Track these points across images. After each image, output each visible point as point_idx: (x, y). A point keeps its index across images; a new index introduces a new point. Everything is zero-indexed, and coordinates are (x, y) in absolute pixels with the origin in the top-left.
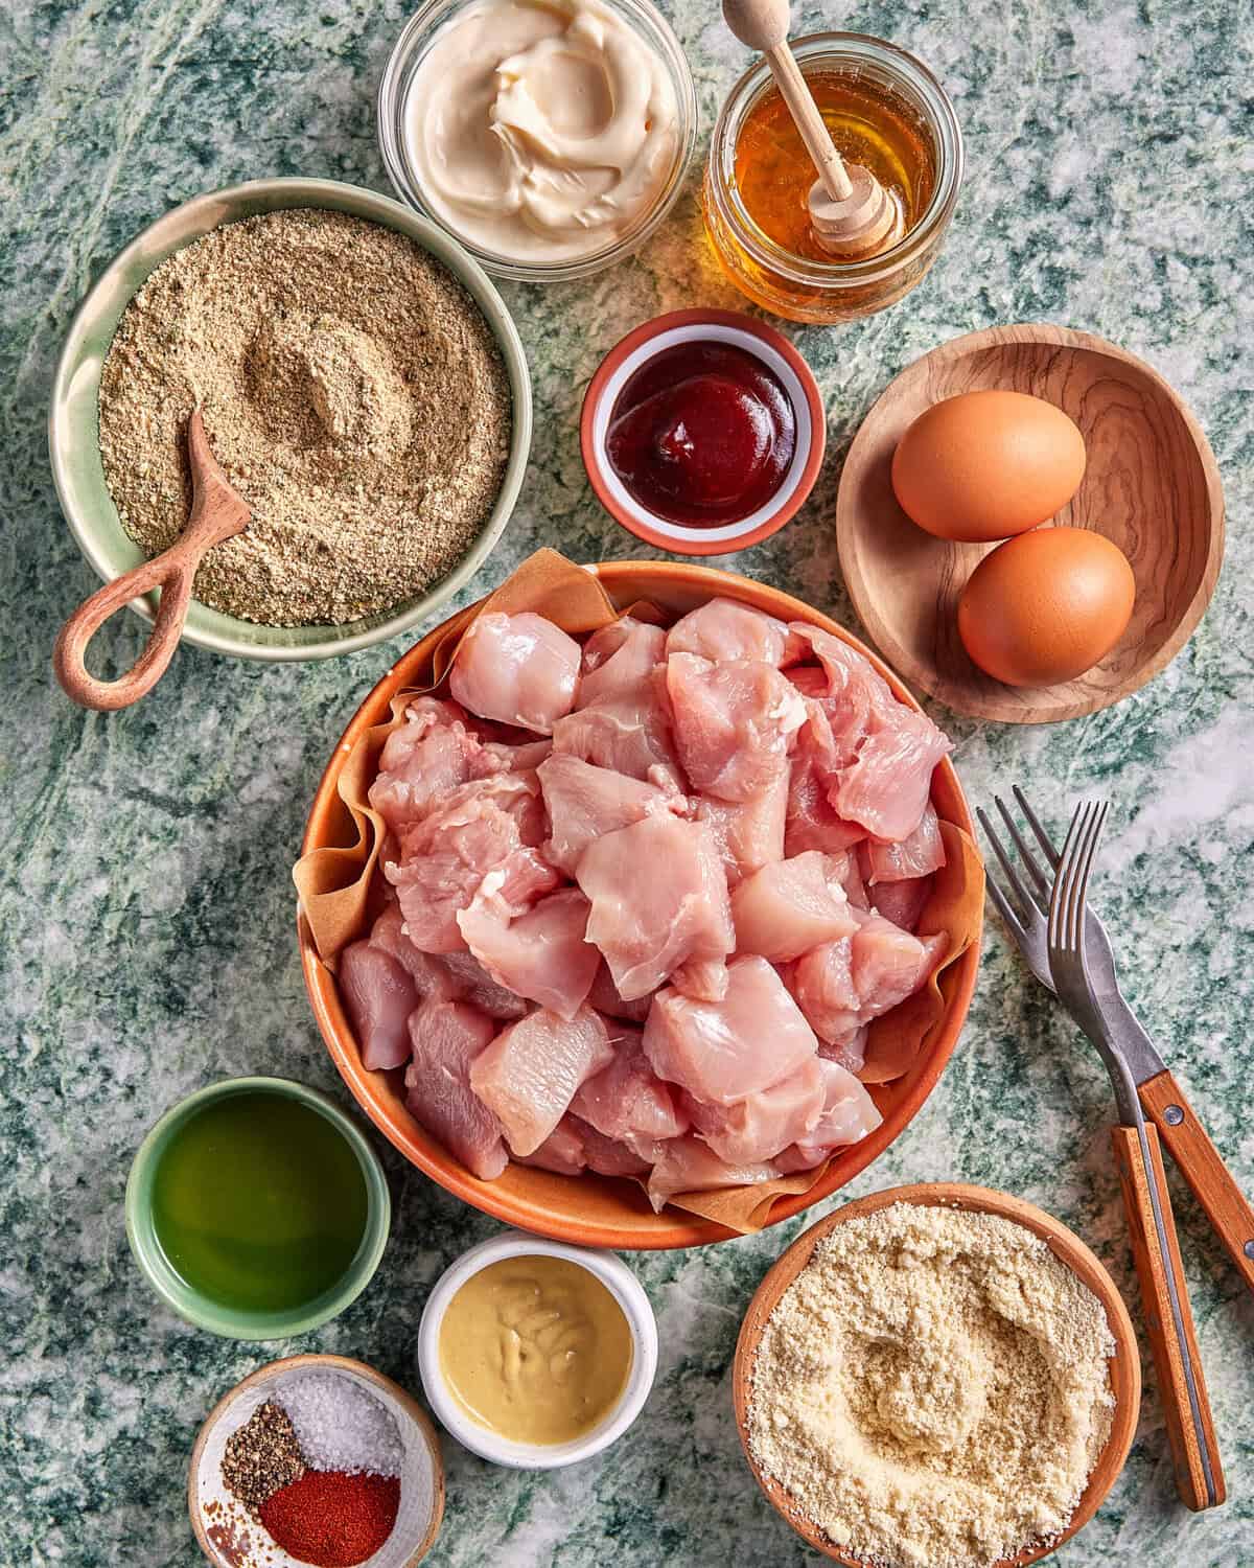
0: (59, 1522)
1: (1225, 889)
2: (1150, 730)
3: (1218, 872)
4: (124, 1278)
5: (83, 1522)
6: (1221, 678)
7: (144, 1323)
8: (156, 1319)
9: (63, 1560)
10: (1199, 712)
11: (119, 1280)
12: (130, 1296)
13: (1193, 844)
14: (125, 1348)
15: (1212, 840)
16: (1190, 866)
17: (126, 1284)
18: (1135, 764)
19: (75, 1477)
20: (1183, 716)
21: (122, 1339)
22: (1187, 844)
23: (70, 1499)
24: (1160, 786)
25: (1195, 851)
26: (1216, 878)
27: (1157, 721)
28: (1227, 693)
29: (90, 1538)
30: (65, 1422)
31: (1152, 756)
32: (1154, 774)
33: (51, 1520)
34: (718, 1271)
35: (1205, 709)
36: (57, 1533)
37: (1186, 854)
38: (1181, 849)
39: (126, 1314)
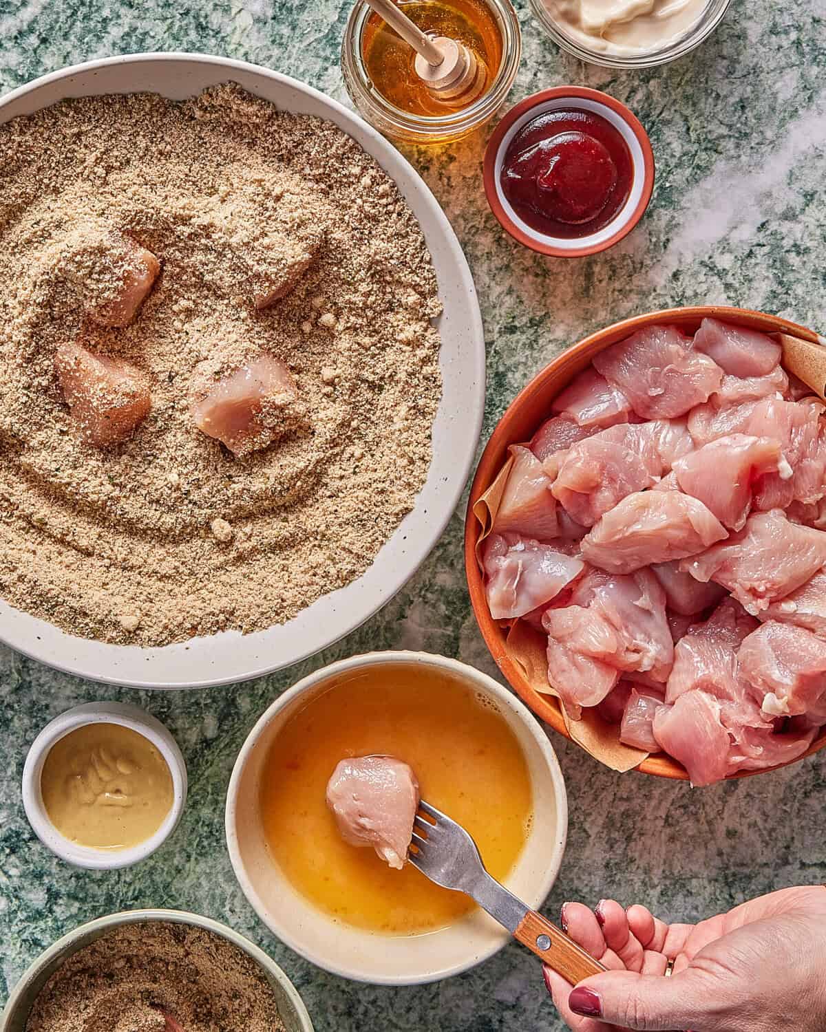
0: (13, 851)
1: (737, 285)
2: (668, 185)
3: (730, 274)
4: (28, 679)
5: (30, 849)
6: (709, 141)
7: (47, 707)
8: (56, 703)
9: (21, 876)
10: (698, 167)
11: (25, 680)
12: (34, 690)
13: (710, 258)
14: (37, 726)
15: (722, 253)
16: (711, 273)
17: (30, 682)
18: (661, 210)
19: (19, 819)
20: (688, 172)
21: (34, 721)
22: (706, 259)
23: (18, 834)
24: (681, 221)
25: (712, 263)
26: (729, 279)
27: (671, 178)
28: (716, 151)
29: (36, 858)
30: (5, 783)
31: (672, 202)
32: (676, 215)
33: (8, 851)
34: (434, 606)
35: (702, 164)
36: (13, 858)
37: (707, 266)
38: (702, 263)
39: (33, 703)
